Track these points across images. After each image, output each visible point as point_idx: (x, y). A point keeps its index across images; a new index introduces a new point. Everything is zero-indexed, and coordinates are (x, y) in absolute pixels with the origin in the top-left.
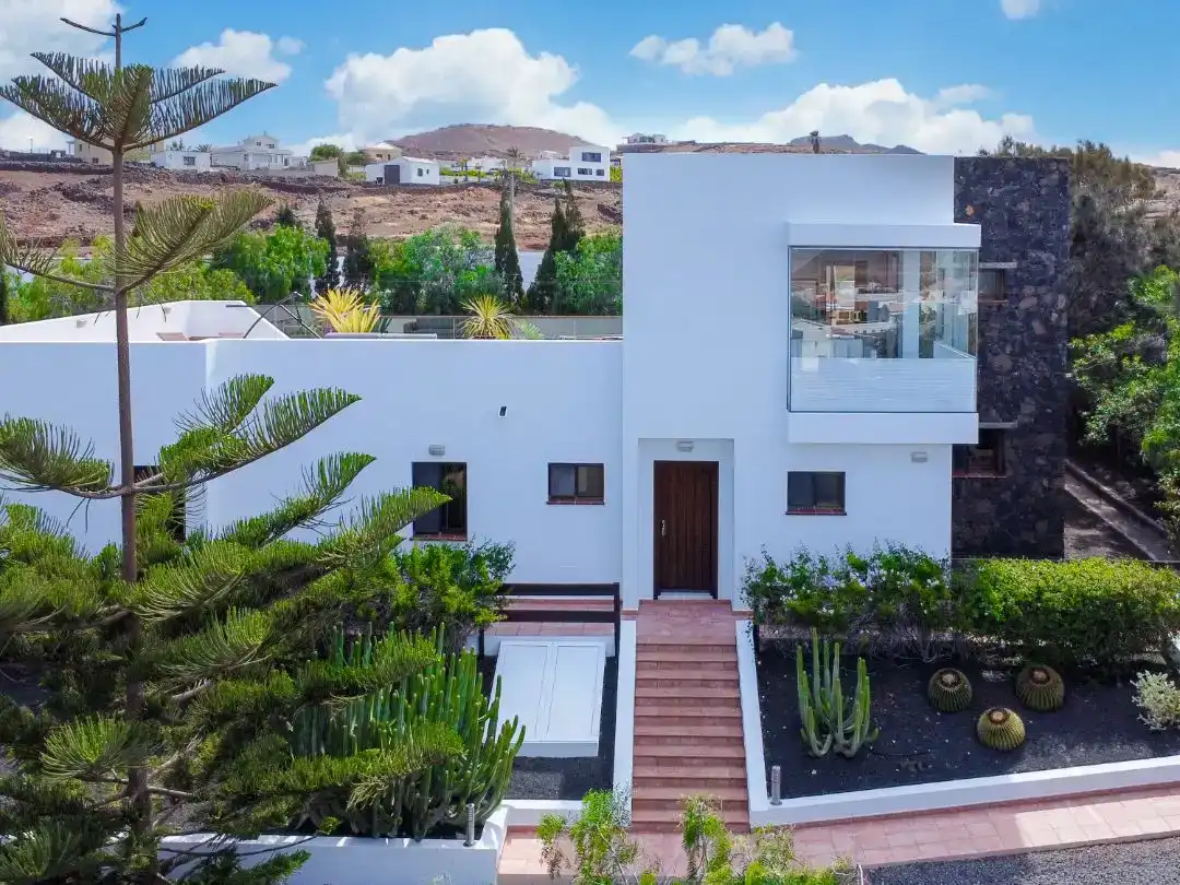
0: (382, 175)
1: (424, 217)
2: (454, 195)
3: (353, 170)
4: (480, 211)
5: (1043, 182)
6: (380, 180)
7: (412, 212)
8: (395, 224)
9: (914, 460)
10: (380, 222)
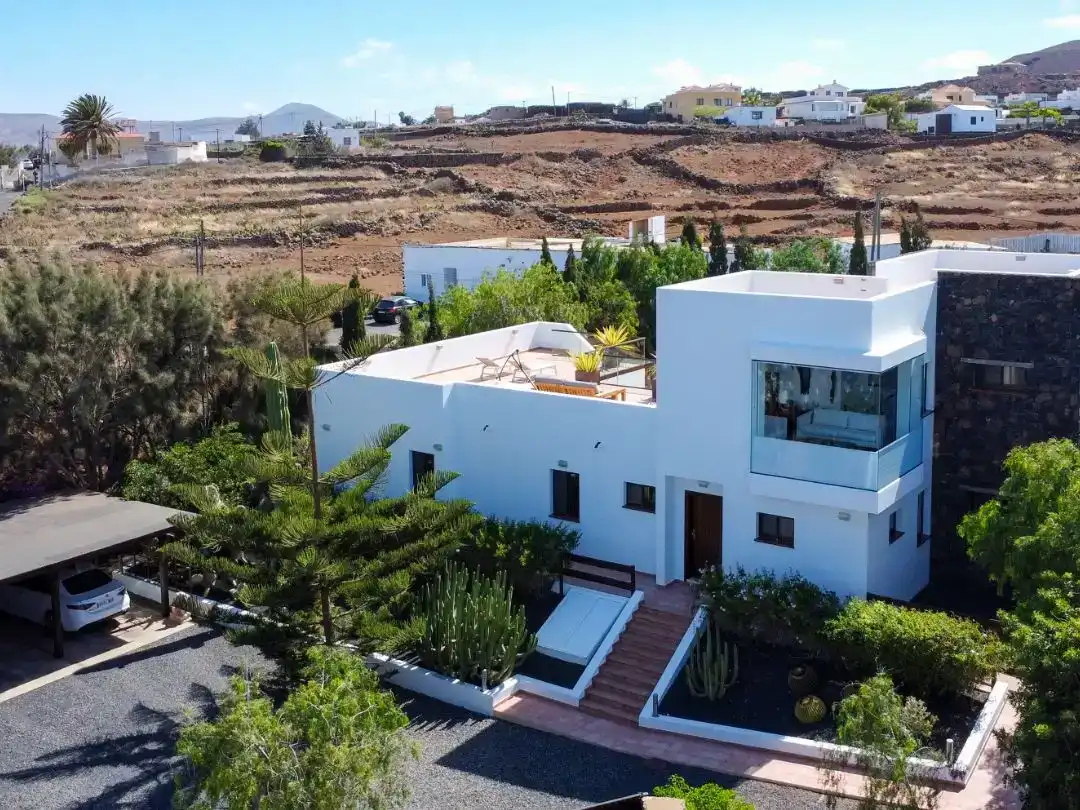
0: (934, 125)
1: (950, 175)
2: (1005, 144)
3: (907, 119)
4: (1018, 165)
5: (1060, 297)
6: (931, 129)
7: (939, 170)
8: (917, 183)
9: (841, 518)
10: (904, 181)
